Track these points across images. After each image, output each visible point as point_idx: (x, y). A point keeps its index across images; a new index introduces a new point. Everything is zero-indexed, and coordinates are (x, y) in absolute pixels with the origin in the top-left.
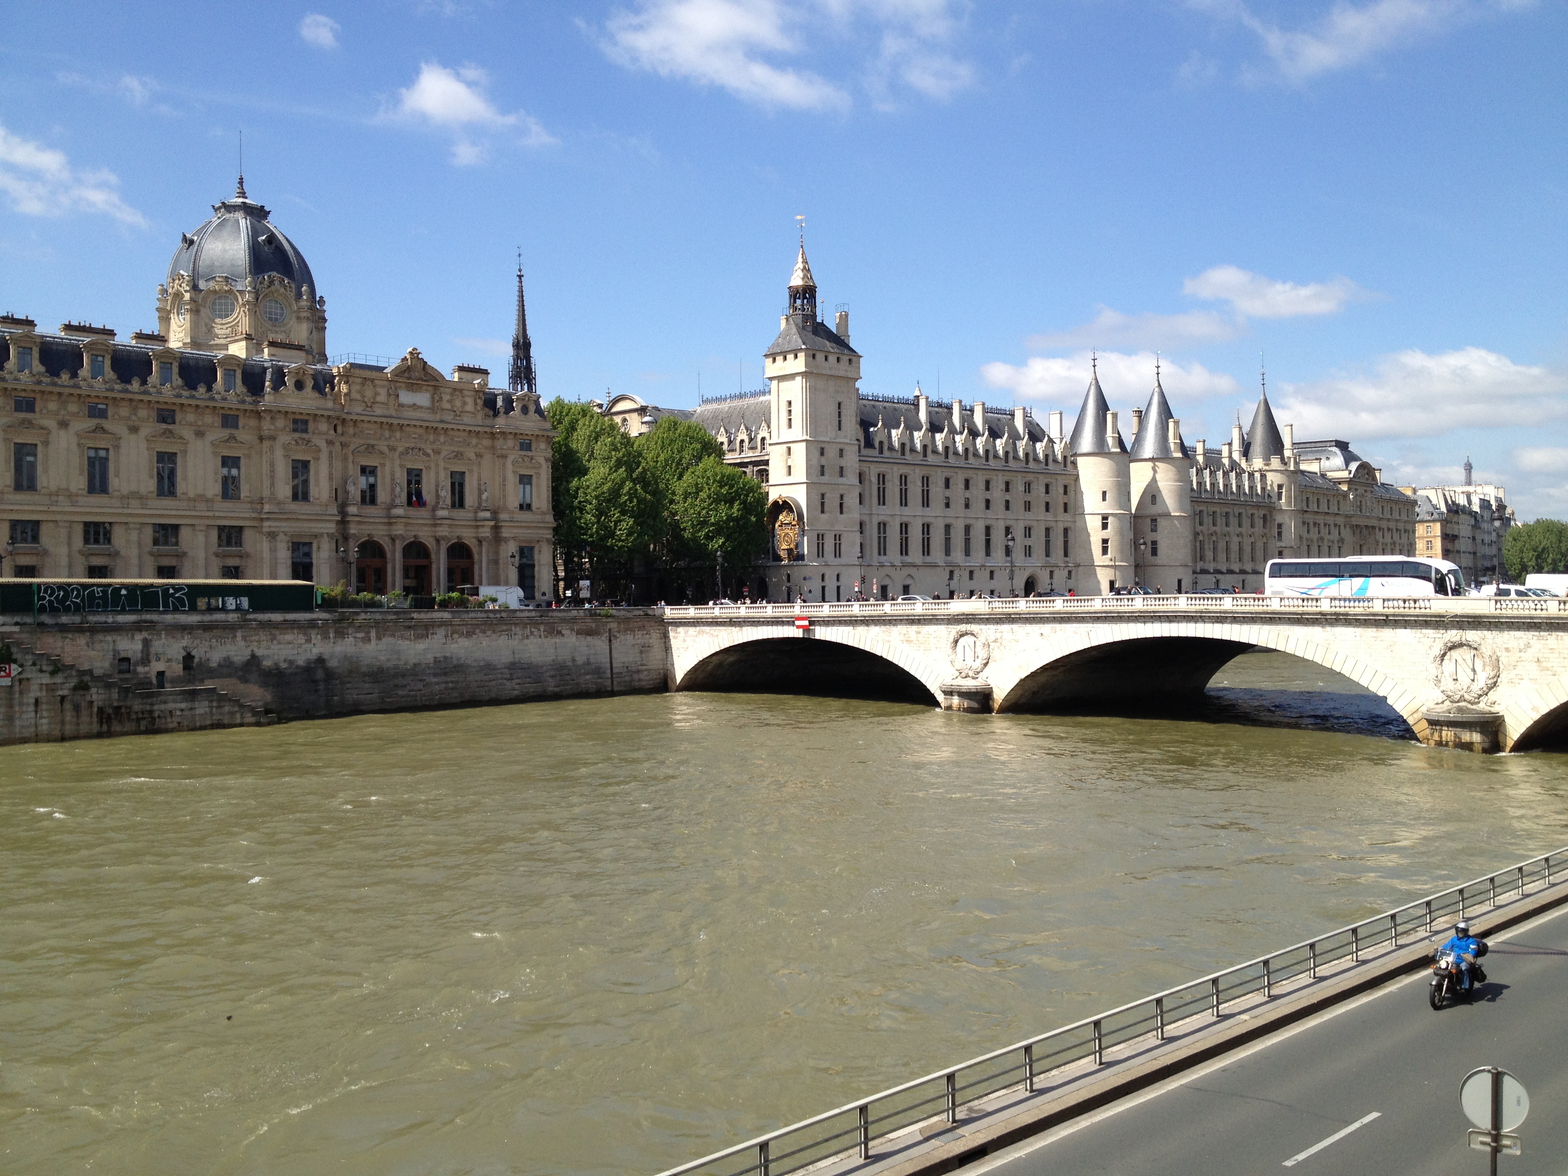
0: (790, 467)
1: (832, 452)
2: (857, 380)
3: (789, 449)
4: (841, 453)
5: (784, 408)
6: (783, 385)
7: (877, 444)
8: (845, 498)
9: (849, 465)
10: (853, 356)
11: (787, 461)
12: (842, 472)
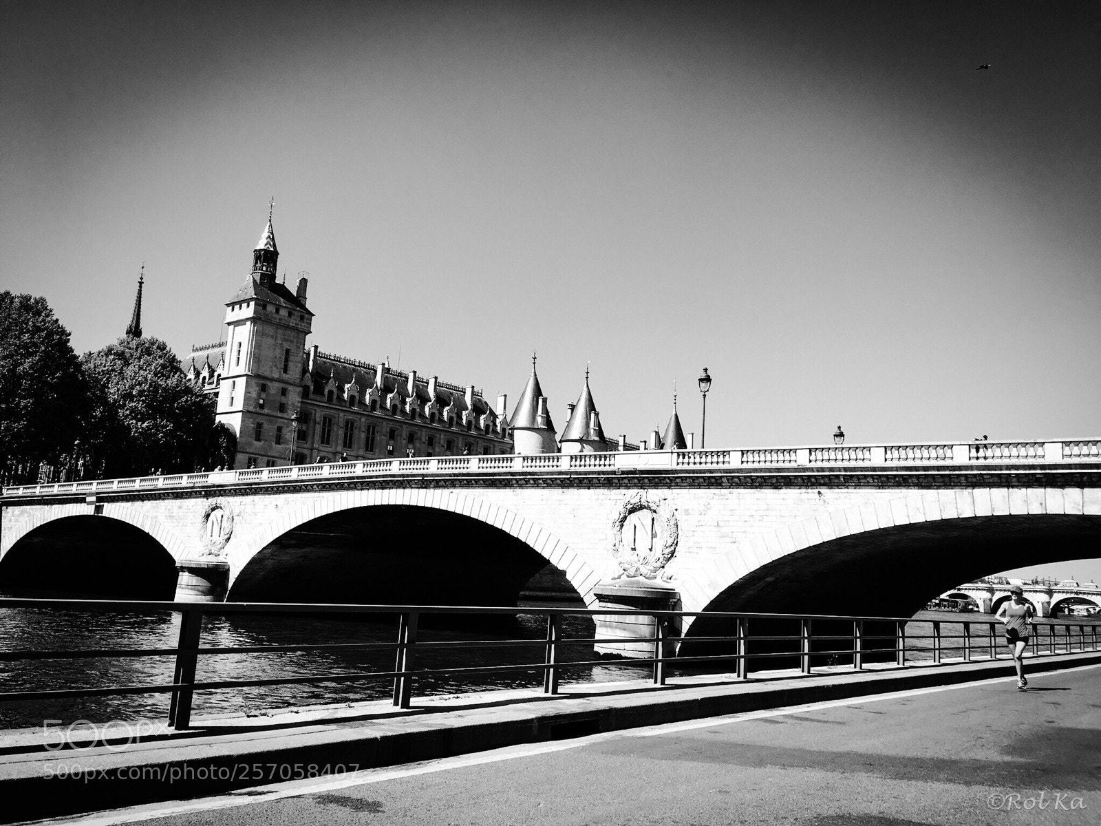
0: (233, 398)
1: (274, 388)
2: (307, 334)
3: (234, 382)
4: (284, 392)
5: (235, 348)
6: (238, 329)
7: (326, 392)
8: (284, 431)
9: (290, 403)
10: (307, 316)
11: (231, 393)
12: (282, 408)
